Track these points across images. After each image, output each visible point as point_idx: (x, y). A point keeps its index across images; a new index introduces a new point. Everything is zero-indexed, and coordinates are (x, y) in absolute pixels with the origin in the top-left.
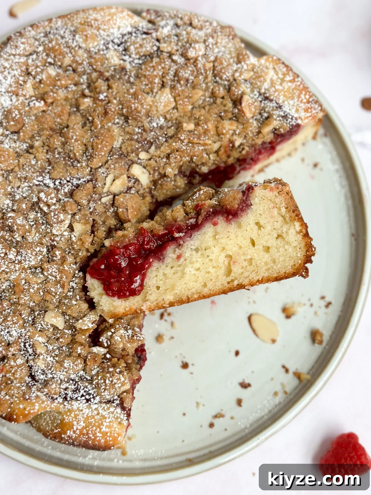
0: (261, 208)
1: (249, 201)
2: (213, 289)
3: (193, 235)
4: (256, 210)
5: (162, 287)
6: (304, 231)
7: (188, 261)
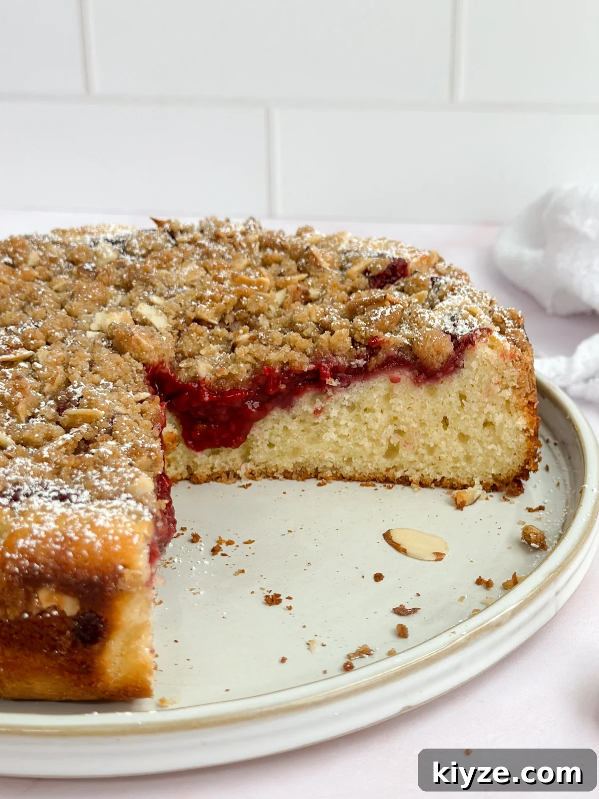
0: (477, 378)
1: (462, 362)
2: (359, 472)
3: (352, 385)
4: (467, 378)
5: (278, 447)
6: (532, 431)
7: (331, 421)
